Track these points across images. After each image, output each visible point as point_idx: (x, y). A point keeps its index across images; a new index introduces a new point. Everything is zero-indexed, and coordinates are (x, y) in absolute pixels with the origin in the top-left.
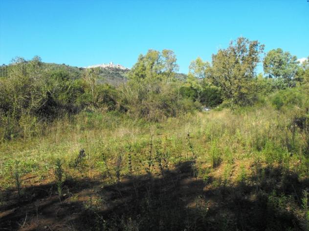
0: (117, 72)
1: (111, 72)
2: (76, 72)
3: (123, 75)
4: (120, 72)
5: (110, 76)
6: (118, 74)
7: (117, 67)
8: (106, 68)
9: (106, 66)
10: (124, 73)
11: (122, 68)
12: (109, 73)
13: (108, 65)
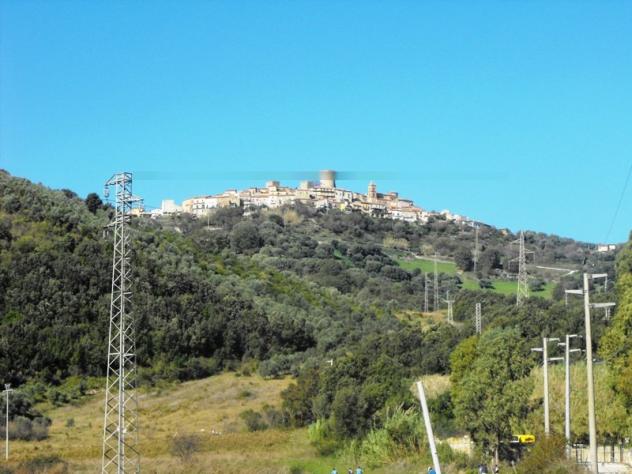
0: (370, 240)
1: (323, 241)
2: (59, 220)
3: (407, 264)
4: (389, 242)
5: (313, 269)
6: (376, 251)
7: (368, 207)
8: (291, 217)
9: (291, 199)
10: (415, 248)
11: (399, 213)
12: (309, 249)
13: (303, 194)
